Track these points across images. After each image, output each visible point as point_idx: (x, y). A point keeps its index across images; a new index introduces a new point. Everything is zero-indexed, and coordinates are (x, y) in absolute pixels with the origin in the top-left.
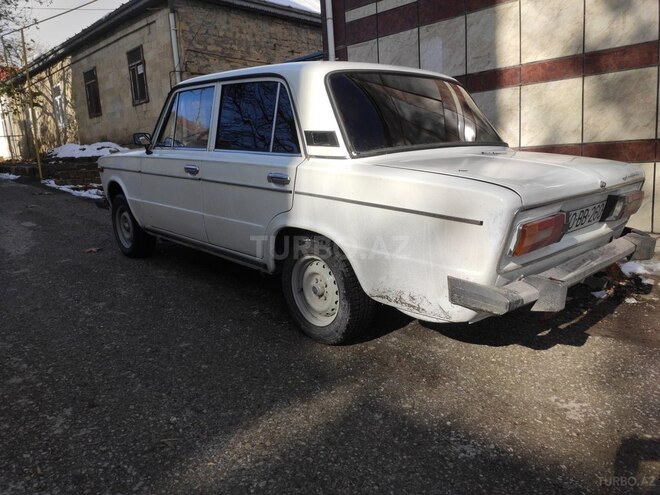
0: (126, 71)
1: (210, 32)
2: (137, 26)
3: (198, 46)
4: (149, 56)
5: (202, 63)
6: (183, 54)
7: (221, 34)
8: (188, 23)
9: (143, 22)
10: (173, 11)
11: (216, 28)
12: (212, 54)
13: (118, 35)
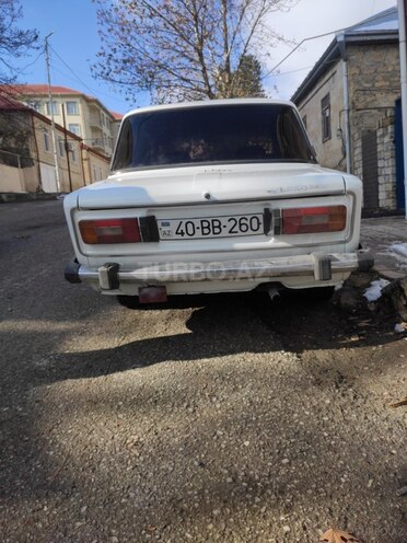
0: (320, 116)
1: (379, 70)
2: (327, 77)
3: (366, 85)
4: (333, 101)
5: (369, 99)
6: (351, 95)
7: (390, 69)
8: (358, 67)
9: (330, 74)
10: (346, 60)
11: (385, 65)
12: (380, 89)
13: (318, 87)
